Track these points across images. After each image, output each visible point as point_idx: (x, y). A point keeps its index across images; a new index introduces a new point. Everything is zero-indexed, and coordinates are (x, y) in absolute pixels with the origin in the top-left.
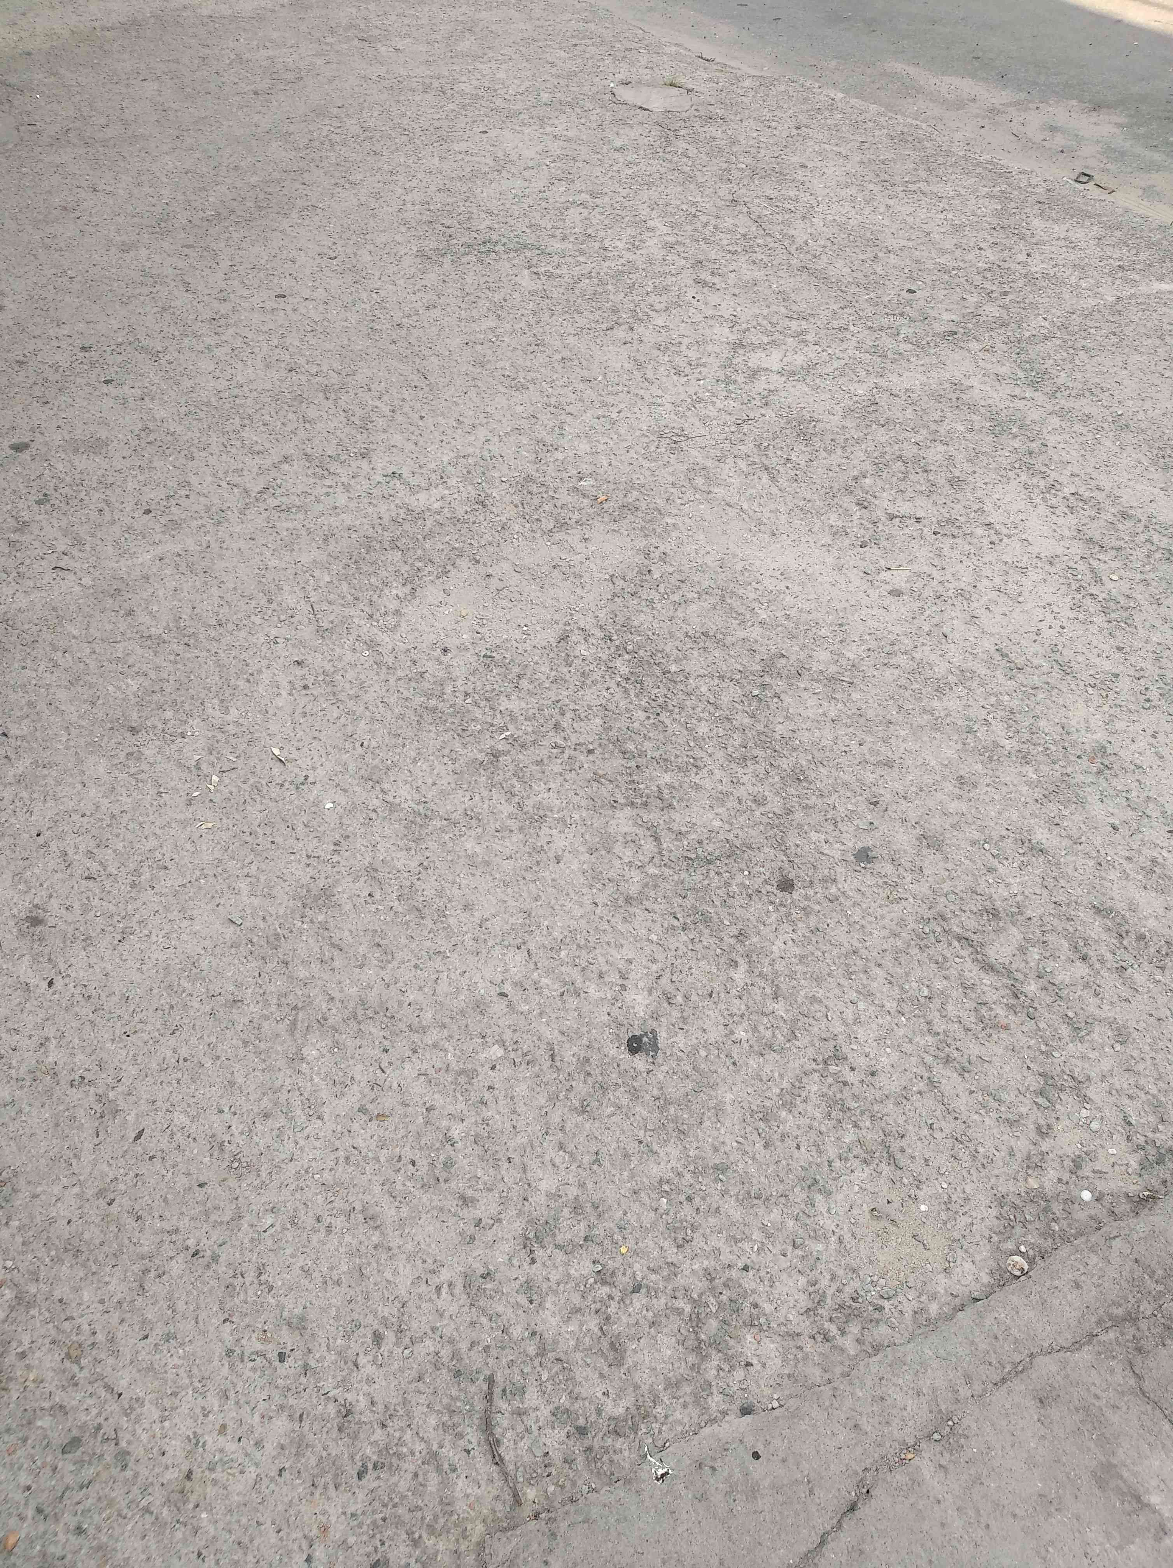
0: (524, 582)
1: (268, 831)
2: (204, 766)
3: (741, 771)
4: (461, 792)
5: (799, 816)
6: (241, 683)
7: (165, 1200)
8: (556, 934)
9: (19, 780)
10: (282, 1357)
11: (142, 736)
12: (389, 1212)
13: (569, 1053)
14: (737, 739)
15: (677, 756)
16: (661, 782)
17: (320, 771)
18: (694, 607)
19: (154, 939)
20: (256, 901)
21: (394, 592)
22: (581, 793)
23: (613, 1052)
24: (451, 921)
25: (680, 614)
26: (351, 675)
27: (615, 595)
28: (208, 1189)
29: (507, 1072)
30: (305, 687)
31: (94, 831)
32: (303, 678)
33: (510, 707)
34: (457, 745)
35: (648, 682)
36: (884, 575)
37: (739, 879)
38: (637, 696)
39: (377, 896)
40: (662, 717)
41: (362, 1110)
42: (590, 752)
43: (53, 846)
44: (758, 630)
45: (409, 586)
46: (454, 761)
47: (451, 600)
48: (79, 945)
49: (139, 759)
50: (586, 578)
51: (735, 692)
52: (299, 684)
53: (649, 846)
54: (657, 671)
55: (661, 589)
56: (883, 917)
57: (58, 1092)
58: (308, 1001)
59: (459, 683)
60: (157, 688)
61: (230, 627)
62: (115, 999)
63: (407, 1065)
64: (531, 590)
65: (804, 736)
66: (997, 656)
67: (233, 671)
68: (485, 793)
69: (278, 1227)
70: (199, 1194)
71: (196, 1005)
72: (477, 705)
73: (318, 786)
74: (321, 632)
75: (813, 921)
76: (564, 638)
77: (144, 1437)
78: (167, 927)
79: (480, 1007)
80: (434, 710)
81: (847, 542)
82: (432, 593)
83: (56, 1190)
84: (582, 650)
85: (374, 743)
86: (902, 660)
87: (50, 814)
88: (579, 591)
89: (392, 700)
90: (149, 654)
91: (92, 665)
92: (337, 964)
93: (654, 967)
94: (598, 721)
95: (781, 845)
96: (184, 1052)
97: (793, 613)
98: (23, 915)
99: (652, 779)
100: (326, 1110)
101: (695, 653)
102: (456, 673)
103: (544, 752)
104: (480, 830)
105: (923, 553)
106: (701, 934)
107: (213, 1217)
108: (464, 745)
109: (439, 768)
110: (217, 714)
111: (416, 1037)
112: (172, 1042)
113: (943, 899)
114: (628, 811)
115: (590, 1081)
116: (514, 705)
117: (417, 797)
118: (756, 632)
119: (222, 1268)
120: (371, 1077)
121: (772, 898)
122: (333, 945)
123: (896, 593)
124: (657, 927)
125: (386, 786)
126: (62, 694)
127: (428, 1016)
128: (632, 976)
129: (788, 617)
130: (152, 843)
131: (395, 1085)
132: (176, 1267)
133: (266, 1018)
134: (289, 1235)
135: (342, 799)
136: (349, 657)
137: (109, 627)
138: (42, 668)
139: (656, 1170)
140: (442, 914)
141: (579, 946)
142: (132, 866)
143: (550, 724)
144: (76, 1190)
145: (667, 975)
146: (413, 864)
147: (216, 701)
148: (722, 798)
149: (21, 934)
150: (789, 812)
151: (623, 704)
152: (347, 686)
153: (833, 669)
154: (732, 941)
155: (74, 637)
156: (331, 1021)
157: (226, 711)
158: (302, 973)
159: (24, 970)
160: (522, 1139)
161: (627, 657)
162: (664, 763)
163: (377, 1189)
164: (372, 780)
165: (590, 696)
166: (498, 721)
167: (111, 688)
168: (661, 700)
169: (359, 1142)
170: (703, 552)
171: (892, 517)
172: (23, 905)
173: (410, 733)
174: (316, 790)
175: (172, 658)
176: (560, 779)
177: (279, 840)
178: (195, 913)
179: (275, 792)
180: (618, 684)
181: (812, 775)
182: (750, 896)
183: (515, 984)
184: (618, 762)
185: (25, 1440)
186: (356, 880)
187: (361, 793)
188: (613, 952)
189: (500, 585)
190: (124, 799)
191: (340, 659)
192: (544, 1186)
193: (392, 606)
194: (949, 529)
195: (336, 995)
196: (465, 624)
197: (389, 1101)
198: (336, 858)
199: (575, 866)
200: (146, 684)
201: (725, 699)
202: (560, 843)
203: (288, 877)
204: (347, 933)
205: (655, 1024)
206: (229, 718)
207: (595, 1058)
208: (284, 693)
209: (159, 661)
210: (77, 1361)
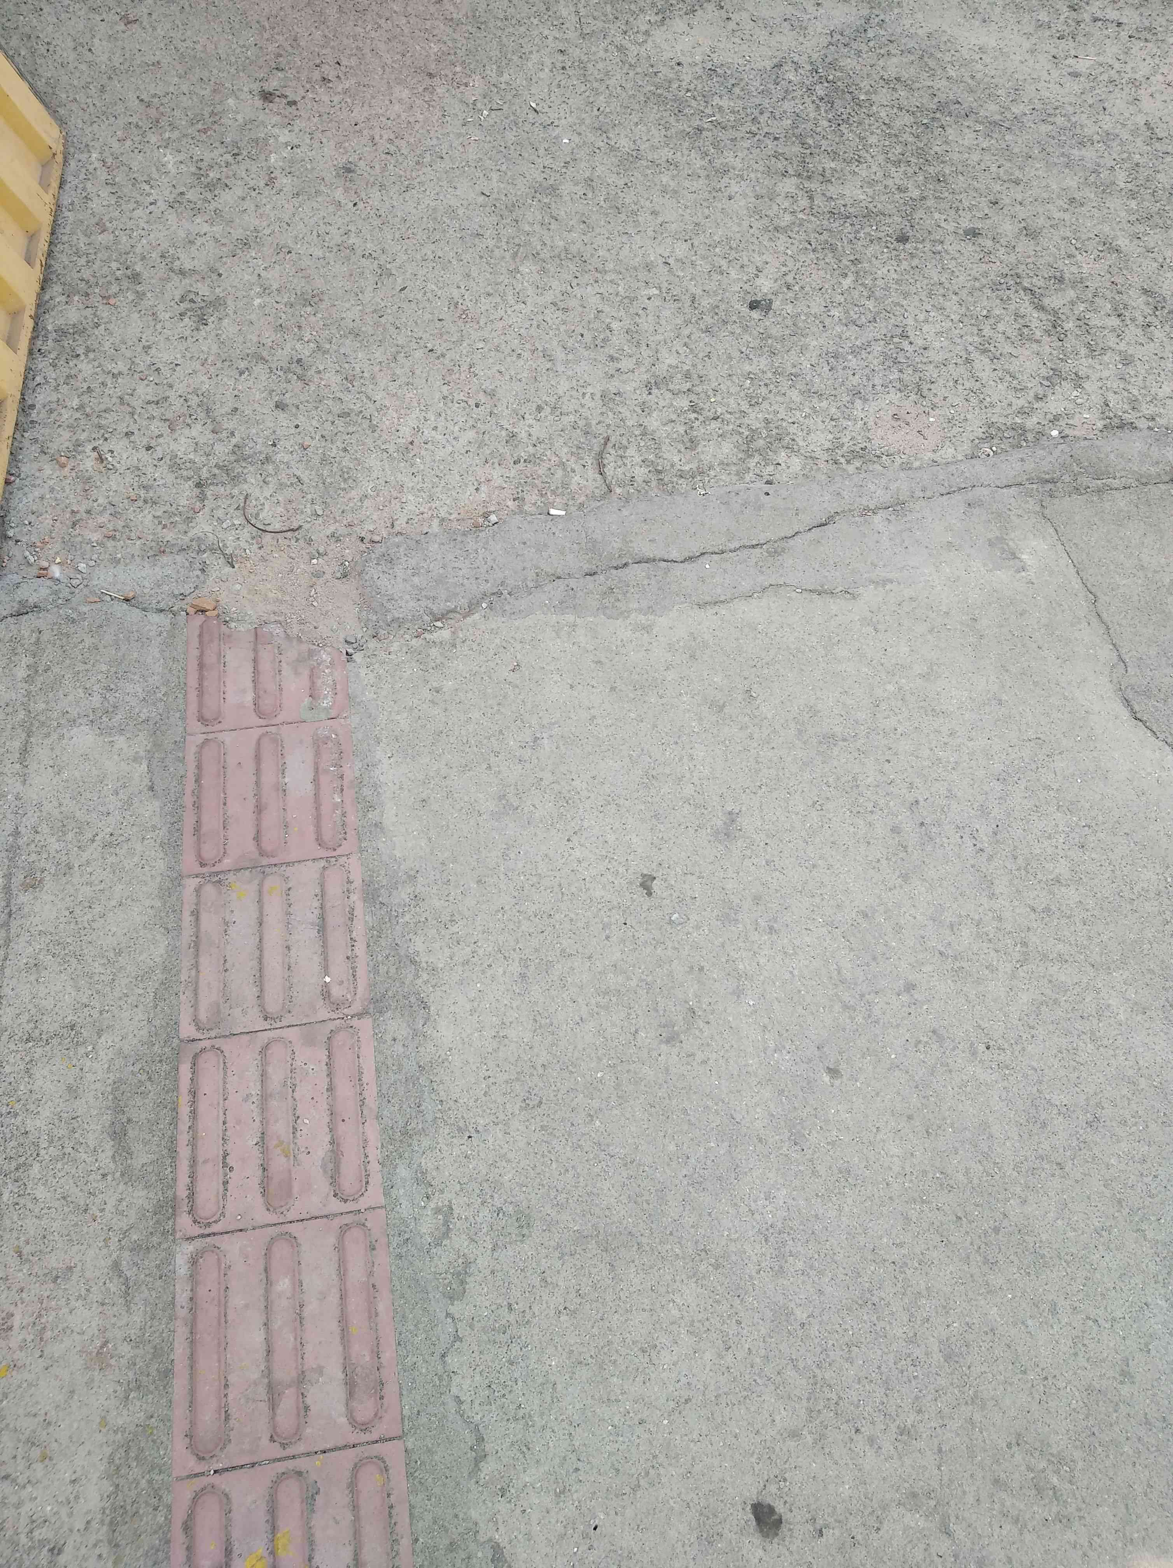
0: (757, 29)
1: (519, 148)
2: (479, 105)
3: (894, 169)
4: (667, 149)
5: (930, 203)
6: (515, 58)
7: (416, 323)
8: (715, 238)
9: (346, 91)
10: (477, 406)
11: (436, 81)
12: (560, 354)
13: (706, 302)
14: (899, 149)
15: (845, 152)
16: (827, 166)
17: (563, 121)
18: (895, 60)
19: (428, 193)
20: (502, 186)
21: (648, 18)
22: (761, 163)
23: (737, 306)
24: (640, 219)
25: (881, 63)
26: (600, 66)
27: (831, 44)
28: (444, 323)
29: (658, 302)
30: (563, 68)
31: (394, 129)
32: (563, 62)
33: (721, 103)
34: (672, 120)
35: (838, 103)
36: (1070, 61)
37: (867, 230)
38: (826, 111)
39: (590, 195)
40: (842, 128)
41: (554, 304)
42: (776, 139)
43: (365, 132)
44: (944, 82)
45: (660, 16)
46: (667, 129)
47: (693, 32)
48: (377, 188)
49: (432, 93)
50: (810, 30)
51: (908, 119)
52: (559, 65)
53: (804, 202)
54: (848, 97)
55: (871, 44)
56: (971, 269)
57: (353, 259)
58: (528, 243)
59: (684, 83)
60: (452, 52)
61: (514, 22)
62: (398, 220)
63: (589, 288)
64: (762, 34)
65: (956, 156)
66: (1144, 128)
67: (510, 49)
68: (686, 152)
69: (486, 349)
70: (439, 325)
71: (451, 232)
72: (694, 98)
73: (560, 129)
74: (583, 36)
75: (915, 262)
76: (779, 66)
77: (387, 423)
78: (438, 189)
79: (649, 267)
80: (660, 96)
81: (1048, 33)
82: (679, 24)
83: (347, 305)
84: (791, 76)
85: (608, 110)
86: (1059, 120)
87: (366, 114)
88: (801, 39)
89: (628, 86)
90: (450, 31)
91: (406, 31)
92: (552, 227)
93: (784, 269)
94: (789, 122)
95: (908, 217)
96: (440, 254)
97: (979, 76)
98: (341, 165)
99: (820, 162)
100: (529, 301)
101: (884, 90)
102: (684, 77)
103: (739, 135)
104: (675, 172)
105: (1112, 50)
106: (826, 255)
107: (445, 337)
108: (678, 121)
109: (654, 131)
110: (494, 75)
111: (599, 275)
112: (433, 247)
113: (1024, 266)
114: (794, 180)
115: (716, 317)
116: (725, 103)
117: (633, 147)
118: (941, 83)
119: (446, 362)
120: (564, 289)
121: (889, 245)
122: (552, 217)
123: (1075, 75)
124: (794, 248)
125: (610, 135)
126: (382, 46)
127: (610, 266)
128: (765, 272)
129: (973, 77)
130: (435, 142)
131: (579, 296)
132: (419, 354)
133: (498, 247)
134: (493, 354)
135: (576, 139)
136: (602, 54)
137: (422, 8)
138: (369, 27)
139: (747, 368)
140: (634, 213)
141: (731, 248)
142: (418, 152)
143: (750, 118)
144: (360, 308)
145: (792, 275)
146: (621, 183)
147: (494, 67)
148: (872, 183)
149: (338, 175)
150: (924, 198)
151: (812, 115)
152: (596, 72)
153: (997, 117)
154: (848, 263)
155: (395, 12)
156: (542, 256)
157: (500, 74)
158: (527, 228)
159: (339, 194)
160: (659, 337)
161: (826, 84)
162: (834, 155)
163: (555, 343)
164: (601, 130)
165: (787, 106)
166: (709, 111)
167: (418, 47)
168: (844, 117)
169: (548, 319)
170: (918, 25)
171: (1096, 20)
172: (342, 160)
173: (637, 107)
174: (557, 131)
175: (467, 35)
176: (745, 152)
177: (525, 155)
178: (458, 185)
179: (527, 127)
180: (813, 102)
181: (951, 180)
182: (872, 241)
183: (677, 260)
184: (797, 149)
185: (317, 408)
186: (576, 184)
187: (591, 137)
188: (756, 256)
189: (736, 27)
190: (418, 115)
191: (595, 53)
192: (668, 362)
193: (643, 28)
194: (1145, 34)
195: (548, 243)
196: (699, 50)
197: (573, 303)
198: (564, 170)
199: (742, 203)
200: (444, 49)
201: (898, 123)
202: (734, 188)
203: (527, 175)
204: (563, 213)
205: (773, 297)
206: (502, 80)
207: (723, 307)
208: (547, 70)
209: (455, 36)
210: (351, 382)
